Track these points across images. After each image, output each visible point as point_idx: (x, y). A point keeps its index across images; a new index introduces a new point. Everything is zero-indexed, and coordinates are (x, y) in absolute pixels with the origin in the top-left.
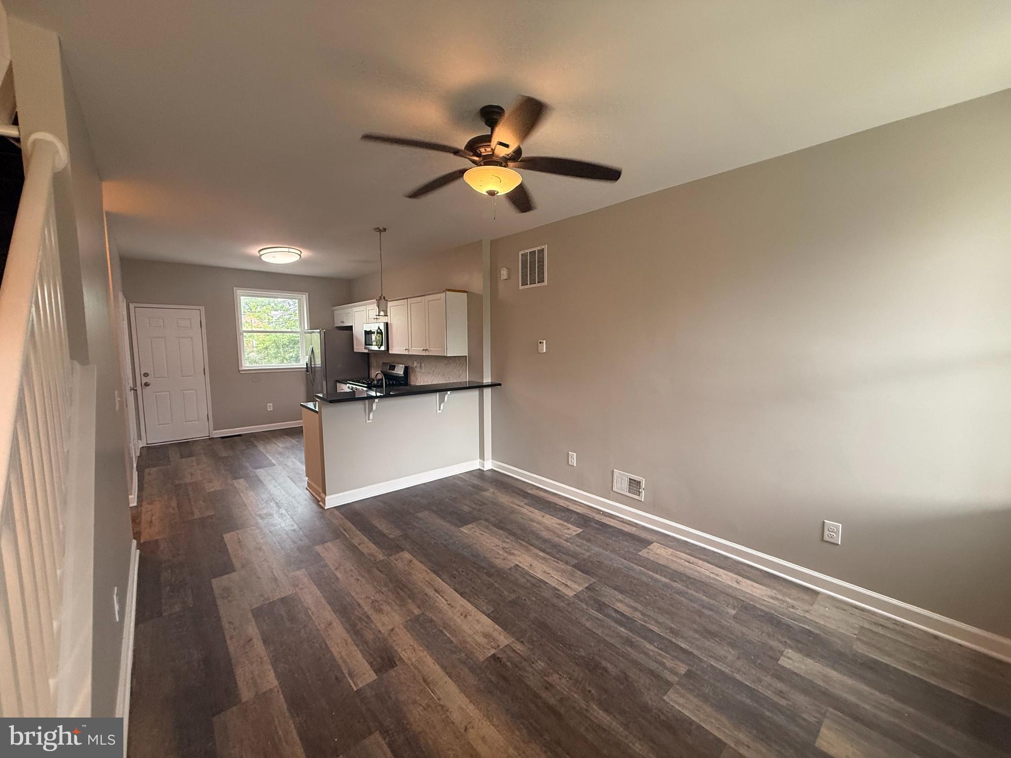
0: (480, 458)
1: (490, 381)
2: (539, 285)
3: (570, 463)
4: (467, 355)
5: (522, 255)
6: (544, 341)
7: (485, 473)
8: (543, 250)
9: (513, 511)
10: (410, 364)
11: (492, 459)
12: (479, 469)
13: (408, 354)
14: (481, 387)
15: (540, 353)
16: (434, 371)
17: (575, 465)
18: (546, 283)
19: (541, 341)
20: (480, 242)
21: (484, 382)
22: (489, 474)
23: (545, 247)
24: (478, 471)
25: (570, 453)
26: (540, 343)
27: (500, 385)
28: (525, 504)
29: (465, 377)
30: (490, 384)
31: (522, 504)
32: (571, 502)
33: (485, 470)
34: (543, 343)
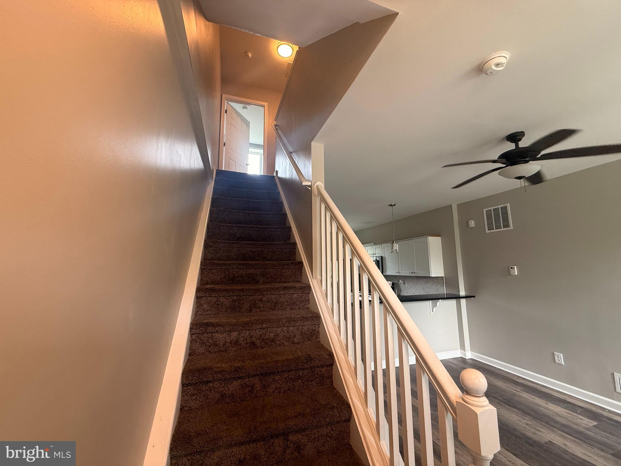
0: (460, 349)
1: (464, 294)
2: (505, 229)
3: (557, 361)
4: (443, 276)
5: (486, 211)
6: (515, 267)
7: (467, 360)
8: (506, 207)
9: (514, 395)
10: (395, 282)
11: (471, 351)
12: (461, 357)
13: (399, 275)
14: (458, 297)
15: (511, 275)
16: (415, 286)
17: (563, 364)
18: (512, 227)
19: (511, 267)
20: (450, 207)
21: (460, 294)
22: (470, 361)
23: (508, 206)
24: (461, 358)
25: (555, 352)
26: (511, 268)
27: (474, 297)
28: (520, 390)
29: (444, 291)
30: (465, 296)
31: (519, 390)
32: (566, 396)
33: (467, 358)
34: (514, 268)
